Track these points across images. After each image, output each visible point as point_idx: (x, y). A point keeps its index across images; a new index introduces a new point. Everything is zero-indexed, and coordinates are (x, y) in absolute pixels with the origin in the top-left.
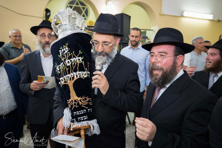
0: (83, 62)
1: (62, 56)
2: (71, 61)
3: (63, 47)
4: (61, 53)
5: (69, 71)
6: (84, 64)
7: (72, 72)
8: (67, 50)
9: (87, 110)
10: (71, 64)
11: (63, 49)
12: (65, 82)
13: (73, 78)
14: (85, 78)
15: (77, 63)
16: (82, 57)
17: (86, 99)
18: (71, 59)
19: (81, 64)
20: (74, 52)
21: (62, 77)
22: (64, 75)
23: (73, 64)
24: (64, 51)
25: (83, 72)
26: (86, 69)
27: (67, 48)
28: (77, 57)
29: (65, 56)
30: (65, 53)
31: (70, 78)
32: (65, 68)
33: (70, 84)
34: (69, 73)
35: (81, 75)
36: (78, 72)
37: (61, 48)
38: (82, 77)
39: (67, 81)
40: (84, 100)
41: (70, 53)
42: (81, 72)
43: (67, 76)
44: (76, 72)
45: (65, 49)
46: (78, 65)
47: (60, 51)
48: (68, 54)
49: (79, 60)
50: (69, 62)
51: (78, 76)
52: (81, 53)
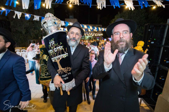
0: (63, 49)
1: (51, 46)
2: (57, 49)
3: (51, 40)
4: (50, 44)
5: (56, 54)
6: (64, 50)
7: (58, 55)
8: (54, 43)
9: (68, 74)
10: (57, 51)
11: (51, 41)
12: (55, 60)
13: (59, 59)
14: (65, 57)
15: (60, 50)
16: (62, 46)
17: (67, 69)
18: (57, 48)
19: (62, 50)
20: (57, 44)
21: (53, 58)
22: (54, 57)
23: (58, 50)
24: (52, 43)
25: (64, 54)
26: (65, 52)
27: (53, 41)
28: (59, 46)
29: (53, 46)
30: (52, 44)
31: (58, 59)
32: (54, 53)
33: (58, 61)
34: (57, 56)
35: (63, 56)
36: (61, 55)
37: (50, 41)
38: (64, 57)
39: (56, 60)
40: (66, 69)
41: (56, 44)
42: (63, 55)
43: (56, 57)
44: (60, 55)
45: (52, 42)
46: (61, 51)
47: (50, 43)
48: (55, 45)
49: (61, 48)
50: (55, 49)
51: (62, 57)
52: (61, 44)
